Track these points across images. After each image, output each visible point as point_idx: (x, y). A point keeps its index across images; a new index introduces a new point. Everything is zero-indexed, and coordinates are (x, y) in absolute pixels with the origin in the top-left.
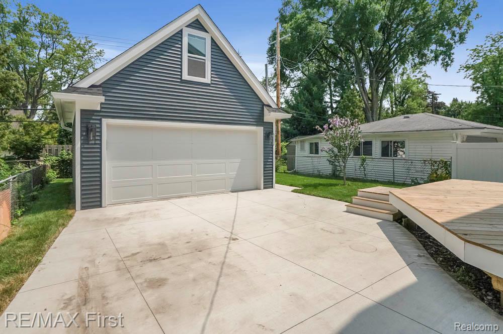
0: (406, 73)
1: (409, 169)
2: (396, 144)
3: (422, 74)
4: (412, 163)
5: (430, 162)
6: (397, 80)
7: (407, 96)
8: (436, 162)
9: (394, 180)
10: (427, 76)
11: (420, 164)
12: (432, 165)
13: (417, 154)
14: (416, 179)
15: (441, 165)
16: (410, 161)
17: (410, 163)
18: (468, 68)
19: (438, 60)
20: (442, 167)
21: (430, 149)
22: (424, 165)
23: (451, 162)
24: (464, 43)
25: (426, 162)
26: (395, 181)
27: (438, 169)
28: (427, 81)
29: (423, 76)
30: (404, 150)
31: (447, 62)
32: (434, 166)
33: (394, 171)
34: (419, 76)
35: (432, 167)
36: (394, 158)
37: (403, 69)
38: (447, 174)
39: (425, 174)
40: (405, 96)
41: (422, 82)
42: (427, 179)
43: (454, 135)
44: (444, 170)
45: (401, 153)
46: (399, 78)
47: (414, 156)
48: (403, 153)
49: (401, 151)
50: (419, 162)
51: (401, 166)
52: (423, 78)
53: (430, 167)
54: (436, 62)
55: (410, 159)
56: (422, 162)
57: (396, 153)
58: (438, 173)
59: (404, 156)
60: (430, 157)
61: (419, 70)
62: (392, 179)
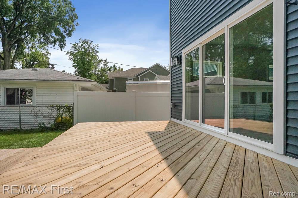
0: (34, 47)
1: (36, 116)
2: (24, 93)
3: (45, 51)
4: (39, 109)
5: (56, 108)
6: (28, 51)
7: (35, 63)
8: (61, 107)
9: (20, 127)
10: (48, 53)
11: (47, 110)
12: (58, 110)
13: (44, 101)
14: (43, 124)
15: (65, 110)
16: (37, 108)
17: (38, 110)
18: (71, 54)
19: (56, 44)
20: (66, 112)
21: (56, 97)
22: (51, 110)
23: (73, 107)
24: (71, 36)
25: (53, 108)
26: (22, 128)
27: (62, 114)
28: (49, 56)
29: (46, 52)
30: (32, 98)
31: (62, 45)
32: (59, 111)
33: (20, 118)
34: (44, 51)
35: (58, 112)
36: (21, 105)
37: (33, 44)
38: (70, 117)
39: (52, 119)
40: (34, 62)
41: (45, 56)
42: (53, 123)
43: (74, 85)
44: (68, 114)
45: (29, 101)
46: (29, 50)
47: (41, 104)
48: (31, 101)
49: (29, 99)
50: (47, 108)
51: (28, 113)
52: (46, 54)
53: (56, 112)
54: (54, 44)
55: (38, 106)
56: (50, 108)
57: (23, 101)
58: (63, 117)
59: (32, 103)
60: (56, 104)
61: (43, 48)
62: (19, 126)
